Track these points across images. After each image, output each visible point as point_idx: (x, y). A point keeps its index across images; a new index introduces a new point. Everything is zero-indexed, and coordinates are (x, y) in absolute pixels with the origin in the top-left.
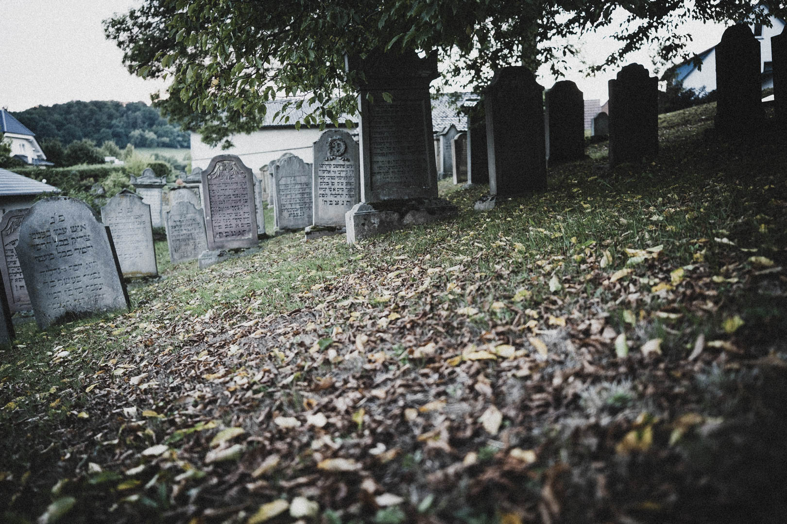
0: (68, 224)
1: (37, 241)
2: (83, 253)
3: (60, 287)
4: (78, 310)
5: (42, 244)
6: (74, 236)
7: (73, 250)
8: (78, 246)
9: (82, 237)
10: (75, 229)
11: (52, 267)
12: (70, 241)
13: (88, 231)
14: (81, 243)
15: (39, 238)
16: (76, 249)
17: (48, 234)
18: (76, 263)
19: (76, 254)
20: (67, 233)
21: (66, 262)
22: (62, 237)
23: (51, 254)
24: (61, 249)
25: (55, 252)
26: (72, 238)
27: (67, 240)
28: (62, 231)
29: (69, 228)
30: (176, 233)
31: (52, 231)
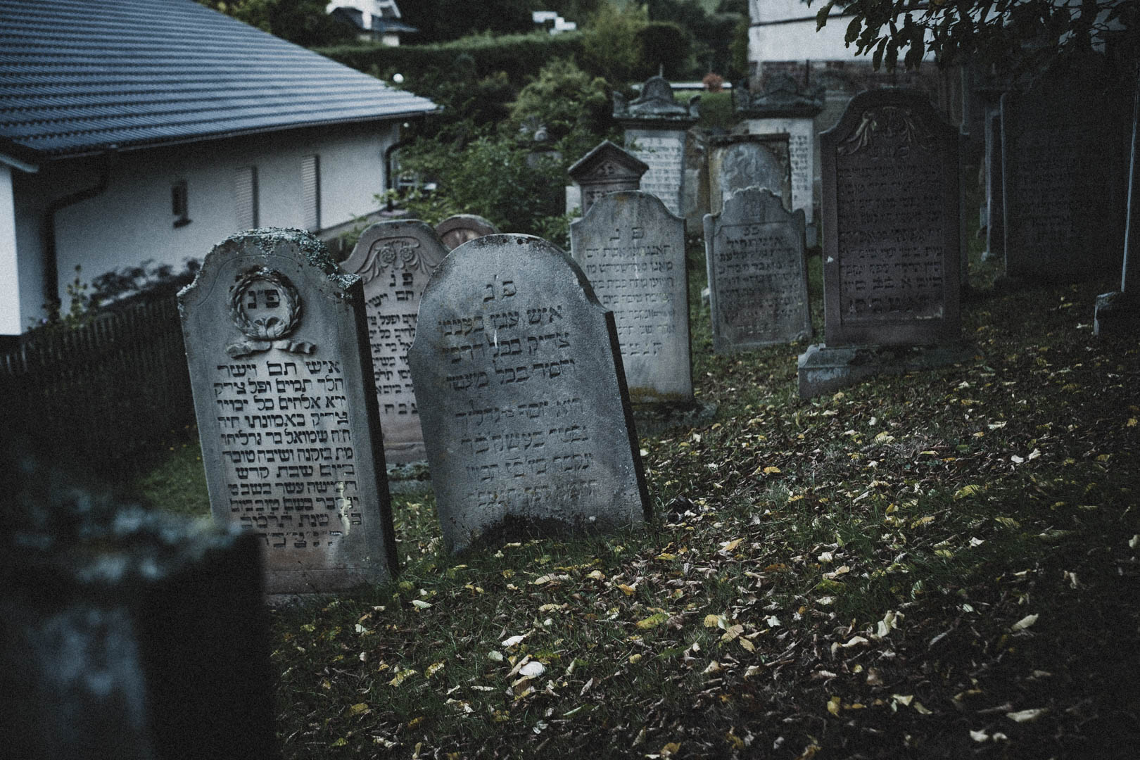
0: (521, 304)
1: (454, 341)
2: (552, 375)
3: (496, 454)
4: (534, 513)
5: (464, 348)
6: (534, 334)
7: (530, 367)
8: (541, 358)
9: (550, 336)
10: (537, 317)
11: (484, 405)
12: (525, 345)
13: (565, 324)
14: (547, 352)
15: (458, 333)
16: (536, 366)
17: (478, 324)
18: (535, 399)
19: (536, 378)
20: (520, 326)
21: (514, 395)
22: (508, 335)
23: (483, 374)
24: (505, 361)
25: (490, 369)
26: (531, 339)
27: (517, 341)
28: (507, 320)
29: (523, 312)
30: (731, 274)
31: (486, 317)
